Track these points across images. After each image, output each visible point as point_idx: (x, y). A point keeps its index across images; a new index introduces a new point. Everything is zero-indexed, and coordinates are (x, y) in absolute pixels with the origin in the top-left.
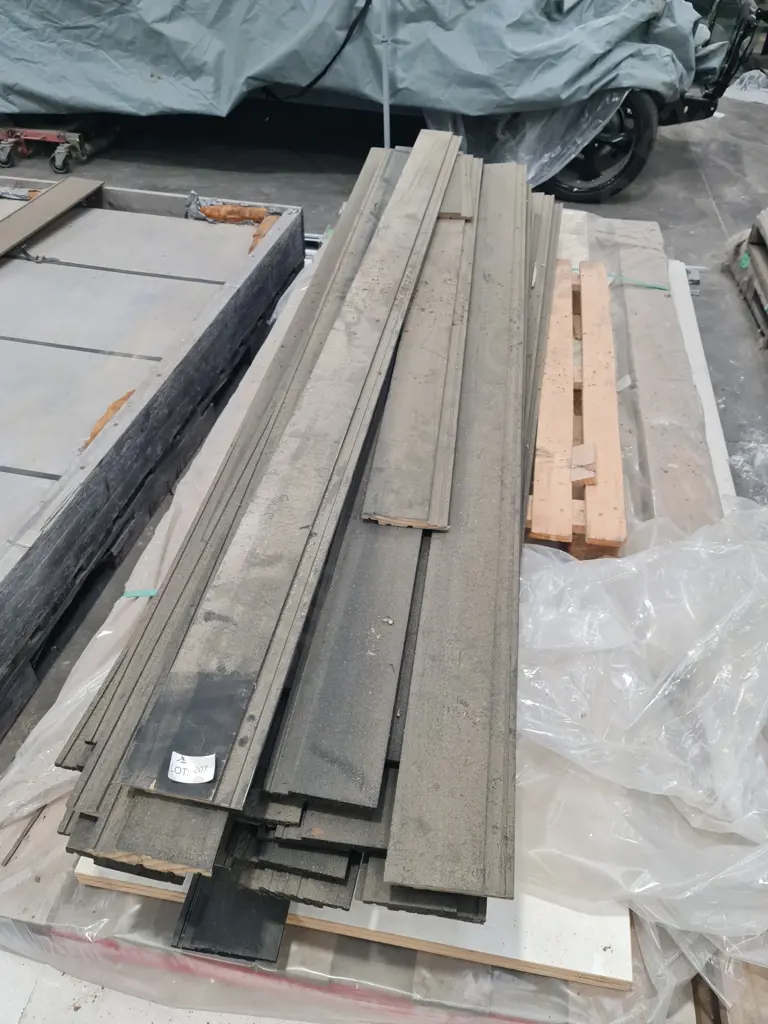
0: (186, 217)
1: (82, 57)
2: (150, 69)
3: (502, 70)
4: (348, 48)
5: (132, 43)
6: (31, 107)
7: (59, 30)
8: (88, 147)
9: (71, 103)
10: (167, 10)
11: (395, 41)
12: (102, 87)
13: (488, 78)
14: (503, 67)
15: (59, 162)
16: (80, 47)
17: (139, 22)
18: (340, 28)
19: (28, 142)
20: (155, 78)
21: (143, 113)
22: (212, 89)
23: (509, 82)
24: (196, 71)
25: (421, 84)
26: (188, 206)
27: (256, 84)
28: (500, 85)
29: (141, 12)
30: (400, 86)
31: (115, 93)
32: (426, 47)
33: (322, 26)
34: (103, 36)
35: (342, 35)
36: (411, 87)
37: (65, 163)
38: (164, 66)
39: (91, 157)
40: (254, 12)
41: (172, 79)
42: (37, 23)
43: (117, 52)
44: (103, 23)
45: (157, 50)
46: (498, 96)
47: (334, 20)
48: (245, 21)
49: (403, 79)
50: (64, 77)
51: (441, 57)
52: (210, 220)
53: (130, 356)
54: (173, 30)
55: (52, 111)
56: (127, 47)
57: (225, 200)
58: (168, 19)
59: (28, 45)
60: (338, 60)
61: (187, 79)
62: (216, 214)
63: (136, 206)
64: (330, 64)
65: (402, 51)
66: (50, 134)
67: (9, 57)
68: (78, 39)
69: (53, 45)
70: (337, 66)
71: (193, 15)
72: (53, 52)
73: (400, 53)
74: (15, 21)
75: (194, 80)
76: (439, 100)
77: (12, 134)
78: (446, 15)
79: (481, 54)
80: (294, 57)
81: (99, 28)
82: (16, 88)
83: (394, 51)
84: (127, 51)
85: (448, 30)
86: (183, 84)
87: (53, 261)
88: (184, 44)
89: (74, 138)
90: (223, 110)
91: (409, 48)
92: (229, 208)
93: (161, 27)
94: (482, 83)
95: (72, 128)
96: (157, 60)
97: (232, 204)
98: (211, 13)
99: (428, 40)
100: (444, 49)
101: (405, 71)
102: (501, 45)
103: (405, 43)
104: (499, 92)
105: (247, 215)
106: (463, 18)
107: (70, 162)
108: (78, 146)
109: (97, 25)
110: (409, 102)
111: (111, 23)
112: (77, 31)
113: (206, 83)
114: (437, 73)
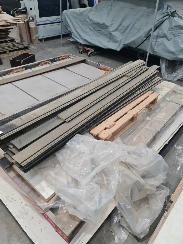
0: (97, 67)
1: (98, 36)
2: (108, 40)
3: (178, 51)
4: (145, 41)
5: (107, 35)
6: (87, 44)
7: (96, 30)
8: (95, 53)
9: (94, 44)
10: (114, 29)
11: (156, 41)
12: (99, 42)
13: (174, 52)
14: (178, 50)
15: (89, 54)
16: (98, 34)
17: (109, 31)
18: (144, 37)
19: (86, 50)
20: (109, 42)
21: (105, 48)
22: (118, 46)
23: (179, 54)
24: (116, 42)
25: (159, 51)
26: (97, 66)
27: (125, 46)
28: (176, 54)
29: (109, 29)
30: (155, 51)
31: (101, 44)
32: (163, 43)
33: (141, 36)
34: (102, 33)
35: (145, 38)
36: (157, 51)
37: (90, 54)
38: (111, 40)
39: (95, 55)
40: (130, 32)
41: (112, 43)
42: (92, 29)
43: (104, 36)
44: (103, 30)
45: (110, 37)
46: (175, 56)
47: (143, 36)
48: (128, 33)
49: (156, 49)
50: (94, 39)
51: (165, 46)
52: (100, 69)
53: (67, 88)
54: (114, 33)
55: (91, 45)
56: (106, 35)
57: (104, 66)
58: (114, 31)
59: (90, 32)
60: (143, 43)
61: (114, 43)
62: (102, 68)
63: (90, 64)
64: (141, 44)
65: (157, 43)
66: (89, 49)
67: (86, 34)
68: (98, 32)
69: (94, 33)
70: (142, 45)
71: (119, 31)
72: (93, 34)
73: (157, 44)
74: (89, 28)
75: (115, 43)
76: (162, 55)
77: (84, 48)
78: (169, 38)
79: (174, 47)
80: (133, 42)
81: (102, 31)
82: (86, 40)
83: (155, 43)
84: (106, 36)
85: (169, 41)
86: (113, 44)
87: (69, 70)
88: (115, 36)
89: (93, 50)
90: (119, 50)
91: (159, 43)
92: (104, 67)
93: (112, 33)
94: (173, 53)
95: (94, 49)
96: (110, 38)
97: (105, 67)
98: (122, 31)
99: (163, 42)
100: (166, 44)
101: (157, 48)
102: (179, 46)
103: (158, 42)
104: (176, 55)
105: (107, 69)
106: (173, 39)
107: (91, 55)
108: (93, 52)
109: (102, 30)
110: (156, 54)
111: (104, 31)
112: (98, 31)
113: (117, 44)
114: (163, 49)
